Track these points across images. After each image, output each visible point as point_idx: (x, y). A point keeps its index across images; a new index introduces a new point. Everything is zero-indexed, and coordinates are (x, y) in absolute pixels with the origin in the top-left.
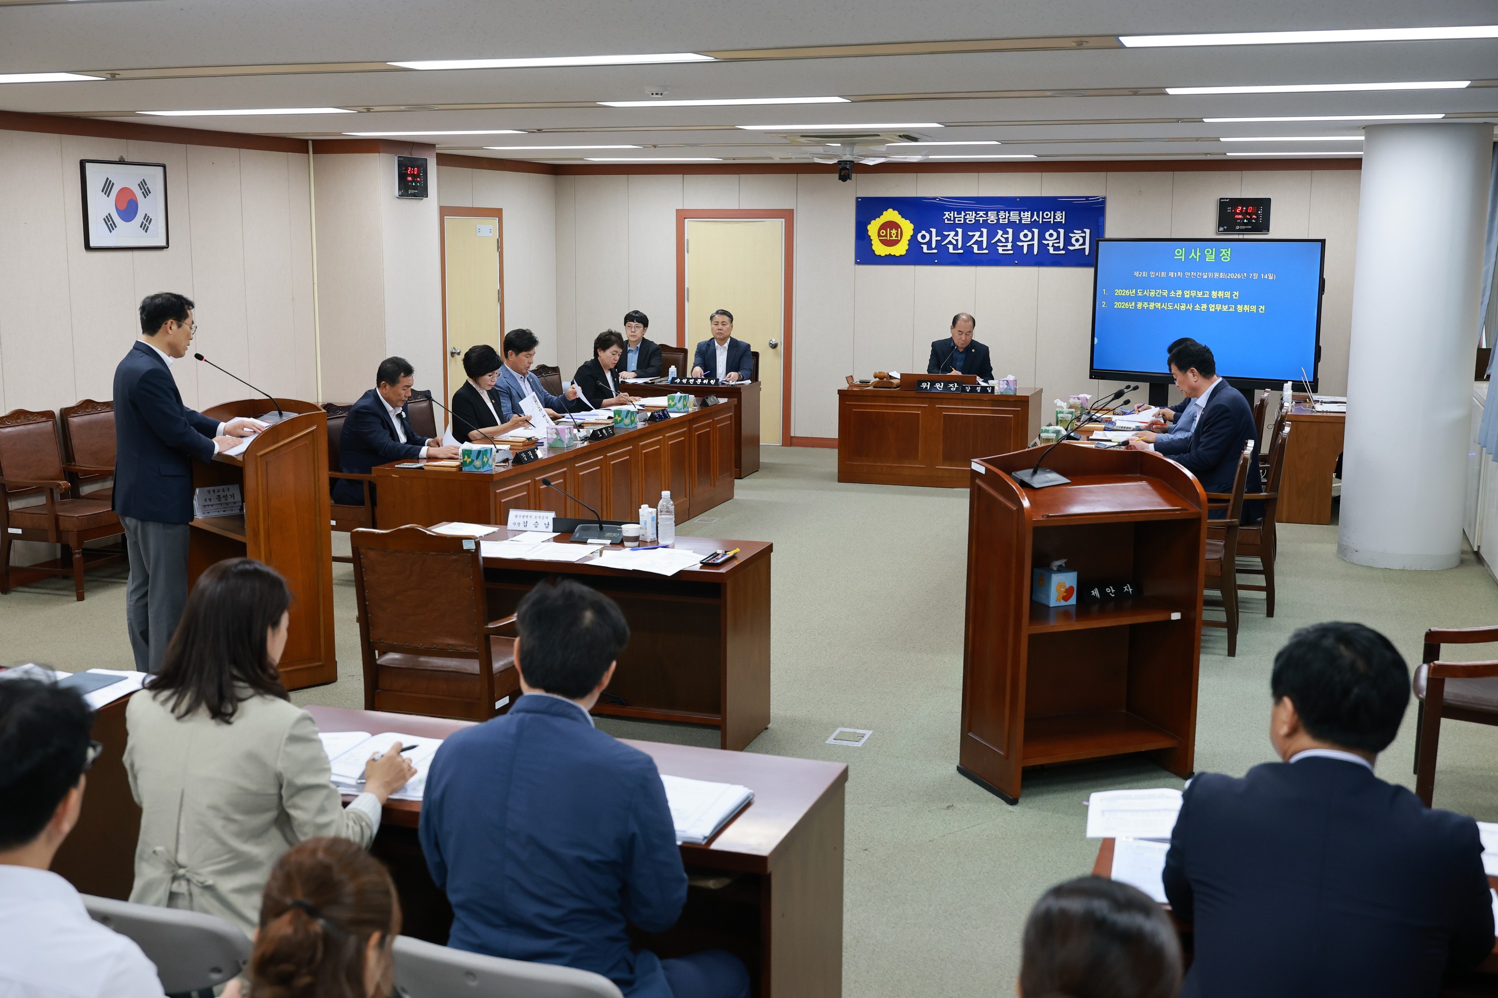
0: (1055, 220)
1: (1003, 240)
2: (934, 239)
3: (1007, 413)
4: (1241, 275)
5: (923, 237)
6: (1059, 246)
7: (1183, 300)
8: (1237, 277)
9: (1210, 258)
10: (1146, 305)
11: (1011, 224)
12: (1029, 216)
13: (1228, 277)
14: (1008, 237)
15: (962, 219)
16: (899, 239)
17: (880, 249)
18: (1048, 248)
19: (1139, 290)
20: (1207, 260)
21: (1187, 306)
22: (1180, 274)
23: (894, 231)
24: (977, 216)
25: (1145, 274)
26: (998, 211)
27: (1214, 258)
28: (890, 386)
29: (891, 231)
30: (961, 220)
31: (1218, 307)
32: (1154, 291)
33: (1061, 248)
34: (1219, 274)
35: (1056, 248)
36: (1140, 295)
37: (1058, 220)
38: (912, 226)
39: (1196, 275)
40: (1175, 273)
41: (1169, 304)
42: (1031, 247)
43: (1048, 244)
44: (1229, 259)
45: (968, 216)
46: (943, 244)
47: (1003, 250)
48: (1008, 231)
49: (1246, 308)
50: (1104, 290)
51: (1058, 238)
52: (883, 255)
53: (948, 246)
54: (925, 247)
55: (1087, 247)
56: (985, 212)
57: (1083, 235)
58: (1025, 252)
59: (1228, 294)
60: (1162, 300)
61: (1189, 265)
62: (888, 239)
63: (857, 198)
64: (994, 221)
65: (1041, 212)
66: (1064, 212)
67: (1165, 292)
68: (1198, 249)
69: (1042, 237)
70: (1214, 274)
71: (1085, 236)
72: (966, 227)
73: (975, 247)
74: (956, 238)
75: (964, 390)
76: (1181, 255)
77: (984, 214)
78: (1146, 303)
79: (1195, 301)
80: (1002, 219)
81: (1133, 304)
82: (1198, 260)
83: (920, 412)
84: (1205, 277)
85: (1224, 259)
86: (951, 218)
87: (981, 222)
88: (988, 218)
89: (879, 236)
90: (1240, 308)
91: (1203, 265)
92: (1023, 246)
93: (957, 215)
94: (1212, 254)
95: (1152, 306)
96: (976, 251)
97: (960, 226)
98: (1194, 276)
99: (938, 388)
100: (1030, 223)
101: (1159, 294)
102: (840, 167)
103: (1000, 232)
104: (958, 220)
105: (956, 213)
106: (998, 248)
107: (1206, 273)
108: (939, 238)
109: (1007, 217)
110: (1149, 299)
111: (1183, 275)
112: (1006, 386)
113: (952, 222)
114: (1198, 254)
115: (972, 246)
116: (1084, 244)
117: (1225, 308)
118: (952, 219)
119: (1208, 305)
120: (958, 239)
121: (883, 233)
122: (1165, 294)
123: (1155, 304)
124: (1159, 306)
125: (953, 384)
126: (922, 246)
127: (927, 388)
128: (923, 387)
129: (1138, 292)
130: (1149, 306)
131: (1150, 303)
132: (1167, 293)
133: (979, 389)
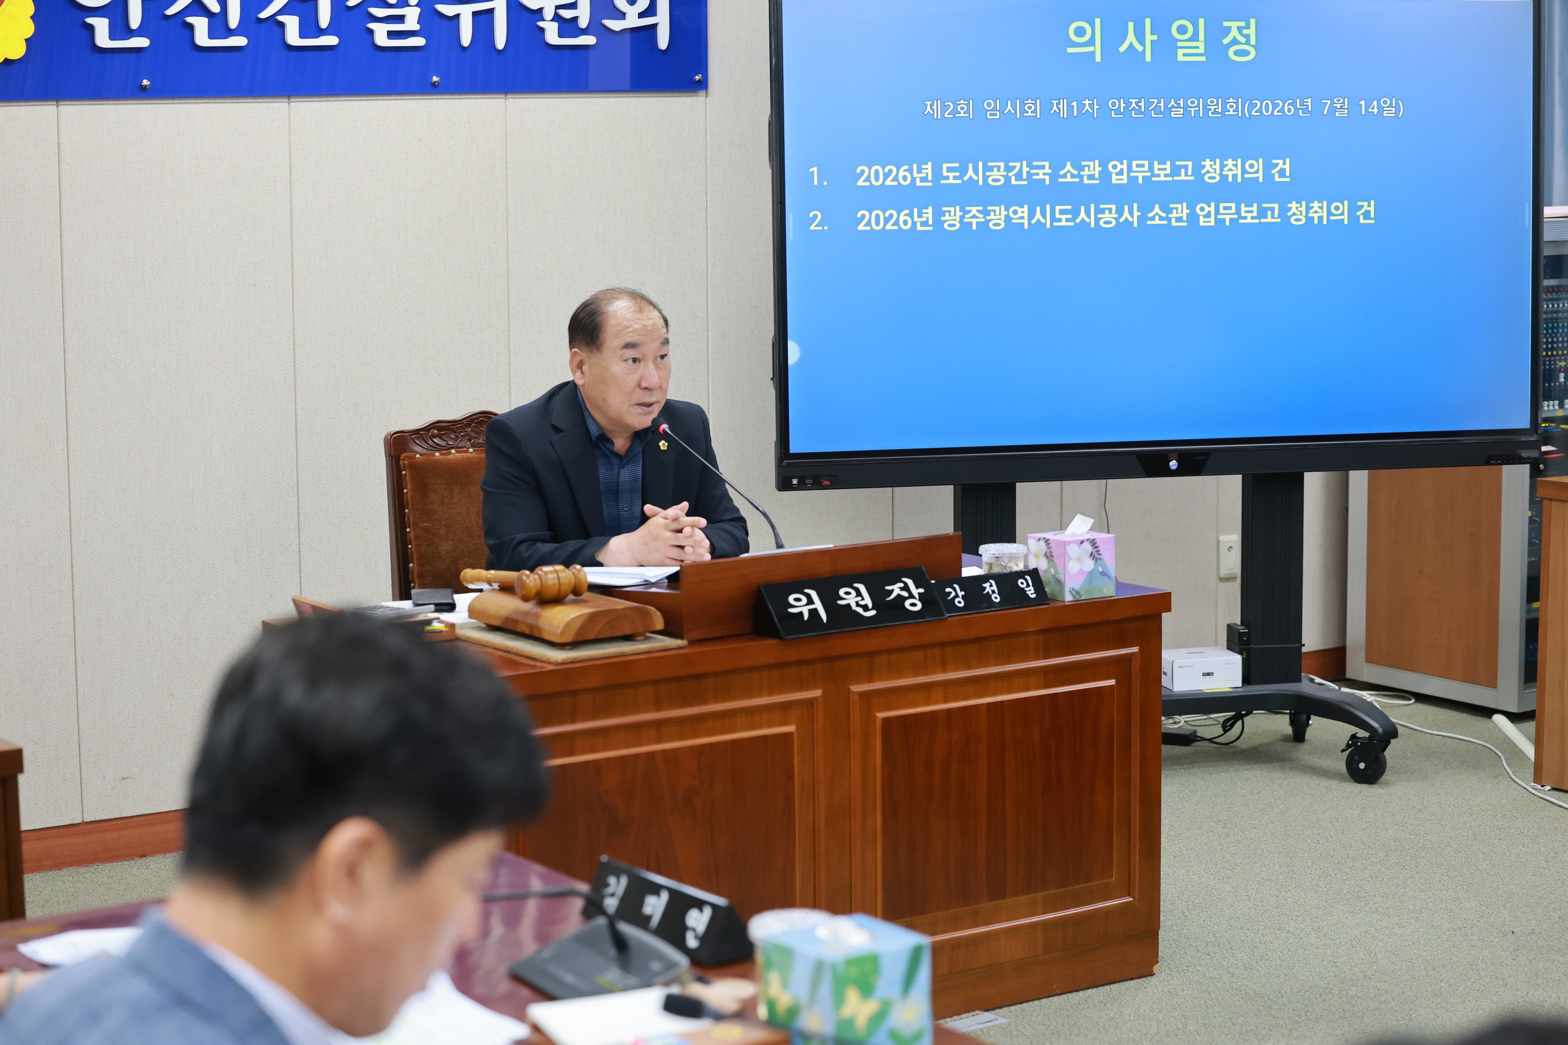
3: (1099, 673)
4: (1294, 104)
6: (575, 19)
7: (1104, 192)
8: (1282, 110)
9: (1191, 49)
13: (1254, 113)
18: (541, 24)
19: (945, 166)
20: (1181, 58)
21: (1120, 212)
22: (1092, 106)
25: (964, 109)
27: (1202, 50)
31: (1228, 212)
32: (1002, 164)
33: (583, 23)
34: (1225, 104)
35: (568, 26)
36: (951, 181)
39: (1147, 108)
41: (1058, 208)
42: (483, 21)
43: (541, 10)
44: (1253, 53)
46: (170, 12)
47: (391, 35)
49: (1318, 210)
50: (815, 169)
54: (101, 26)
55: (662, 19)
58: (466, 38)
59: (1256, 169)
60: (1033, 194)
61: (1120, 72)
67: (1043, 167)
68: (1148, 21)
70: (1205, 105)
73: (291, 23)
76: (1091, 42)
78: (974, 210)
79: (1146, 194)
81: (929, 212)
82: (1148, 58)
84: (1177, 113)
85: (1237, 53)
90: (1297, 212)
91: (1165, 74)
92: (457, 16)
94: (1195, 37)
95: (997, 217)
96: (293, 36)
98: (1138, 112)
99: (860, 610)
101: (1019, 176)
106: (371, 26)
107: (1181, 102)
110: (986, 196)
111: (1104, 108)
114: (1149, 37)
115: (281, 18)
116: (652, 9)
117: (1249, 215)
119: (1192, 207)
122: (1043, 174)
123: (1007, 209)
124: (1022, 218)
125: (901, 585)
126: (89, 20)
127: (814, 612)
128: (801, 613)
129: (945, 173)
130: (988, 218)
131: (989, 208)
132: (1050, 171)
133: (993, 592)
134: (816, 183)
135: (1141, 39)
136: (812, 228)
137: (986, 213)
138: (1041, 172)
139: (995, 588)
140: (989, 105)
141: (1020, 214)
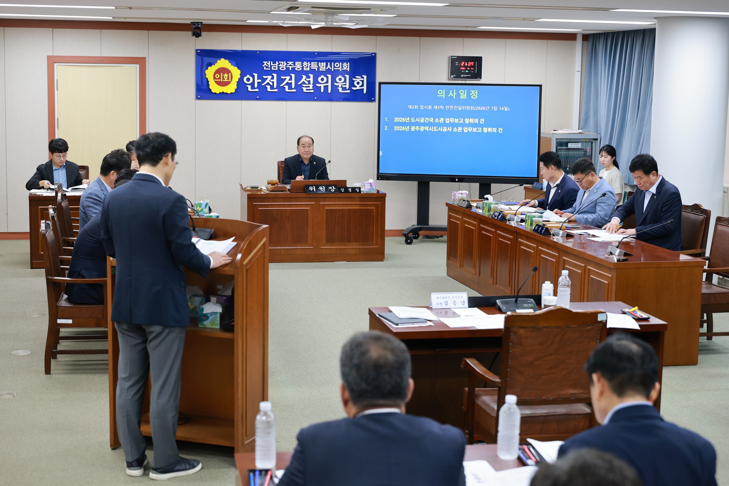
0: (343, 69)
1: (307, 82)
2: (256, 81)
3: (371, 206)
4: (485, 108)
5: (248, 80)
6: (346, 87)
7: (444, 124)
8: (483, 109)
9: (463, 96)
10: (417, 128)
11: (312, 71)
12: (325, 65)
13: (476, 109)
14: (310, 81)
15: (277, 67)
16: (230, 81)
17: (215, 88)
18: (338, 88)
19: (412, 118)
20: (461, 98)
21: (447, 128)
22: (442, 107)
23: (226, 75)
24: (288, 65)
25: (416, 107)
26: (302, 62)
27: (466, 96)
28: (284, 190)
29: (224, 75)
30: (275, 68)
31: (470, 129)
32: (423, 118)
33: (347, 88)
34: (470, 107)
35: (344, 89)
36: (413, 121)
37: (345, 69)
38: (239, 72)
39: (454, 108)
40: (439, 107)
41: (434, 127)
42: (326, 87)
43: (338, 85)
44: (477, 97)
45: (281, 65)
46: (263, 85)
47: (307, 90)
48: (310, 76)
49: (490, 130)
50: (386, 118)
51: (345, 81)
52: (218, 92)
53: (266, 86)
54: (249, 87)
55: (365, 88)
56: (293, 62)
57: (362, 79)
58: (322, 91)
59: (476, 121)
60: (430, 124)
61: (448, 100)
62: (222, 81)
63: (197, 50)
64: (299, 69)
65: (333, 63)
66: (349, 63)
67: (432, 119)
68: (454, 90)
69: (333, 81)
70: (466, 107)
71: (363, 80)
72: (279, 73)
73: (287, 87)
74: (272, 80)
75: (341, 192)
76: (443, 94)
77: (292, 63)
78: (417, 127)
79: (453, 125)
80: (306, 67)
81: (408, 127)
82: (454, 98)
83: (308, 208)
84: (460, 109)
85: (473, 97)
87: (290, 69)
88: (295, 66)
89: (215, 78)
90: (485, 130)
91: (458, 101)
92: (321, 86)
93: (273, 64)
94: (464, 94)
95: (422, 129)
96: (287, 90)
97: (275, 72)
98: (452, 108)
99: (322, 190)
100: (325, 70)
101: (427, 121)
102: (194, 27)
103: (304, 77)
104: (274, 68)
105: (272, 62)
106: (303, 88)
107: (461, 107)
108: (260, 81)
109: (309, 66)
110: (420, 124)
111: (445, 108)
112: (370, 187)
113: (269, 69)
114: (455, 93)
115: (284, 86)
116: (362, 85)
117: (475, 130)
118: (269, 67)
119: (463, 128)
120: (273, 82)
121: (217, 76)
122: (432, 120)
123: (424, 127)
124: (427, 129)
125: (332, 187)
126: (247, 86)
127: (313, 190)
128: (311, 190)
129: (412, 120)
130: (420, 129)
131: (420, 127)
132: (433, 120)
133: (350, 190)
134: (386, 121)
135: (453, 94)
136: (385, 129)
137: (420, 128)
138: (431, 120)
139: (351, 189)
140: (421, 106)
141: (427, 128)
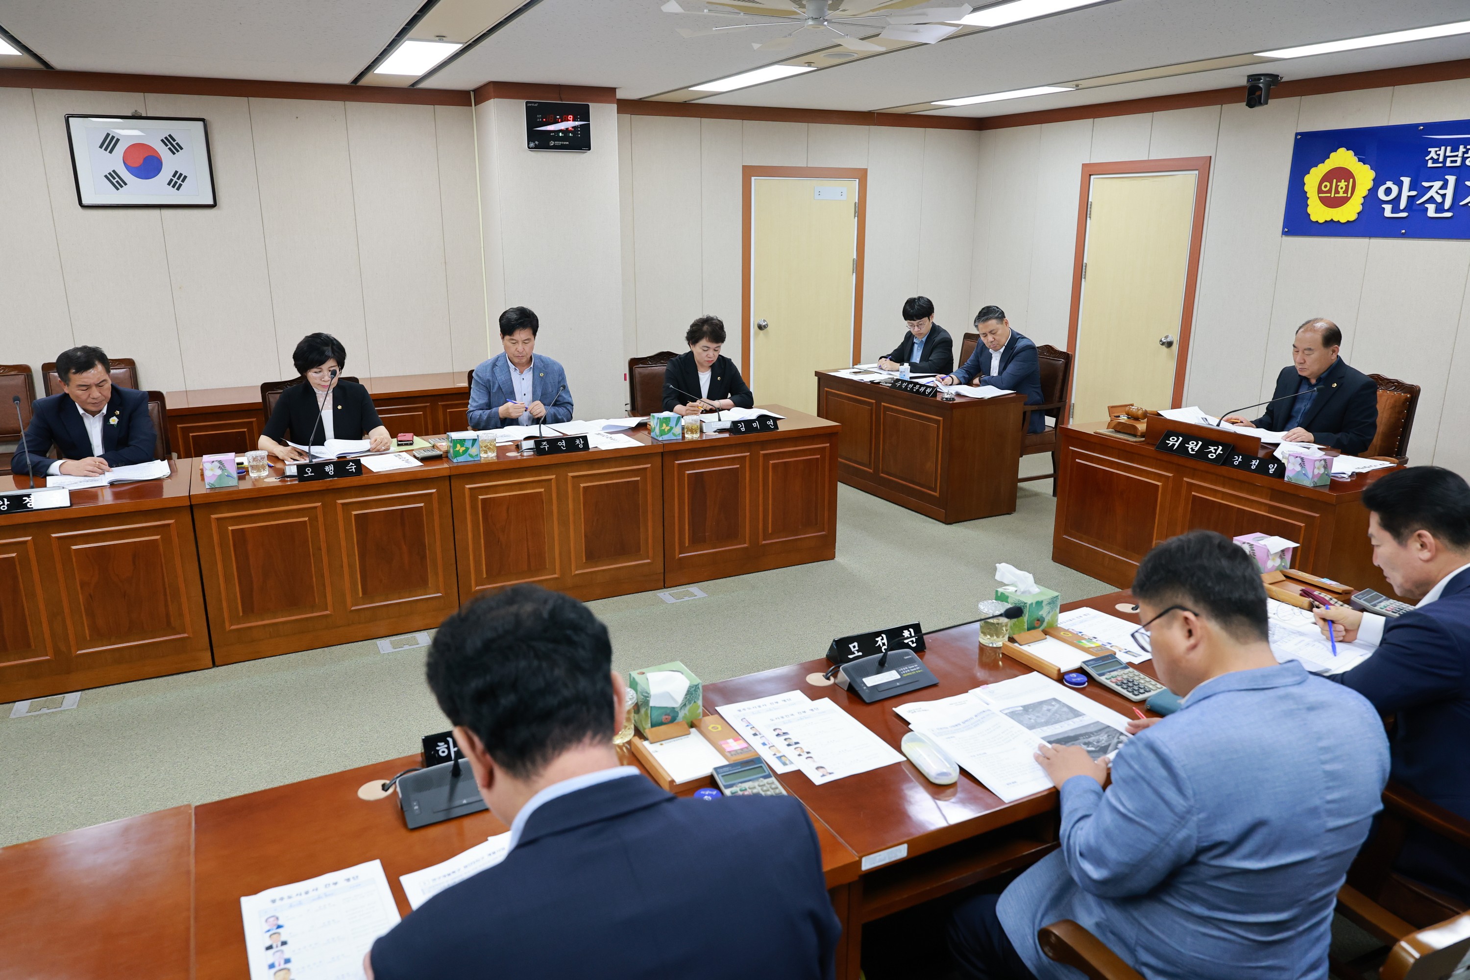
2: (1406, 193)
5: (1388, 191)
15: (1459, 160)
16: (1349, 195)
17: (1318, 212)
23: (1343, 184)
29: (1339, 184)
30: (1456, 161)
38: (1372, 175)
45: (1468, 154)
46: (1418, 202)
52: (1321, 221)
53: (1426, 205)
54: (1388, 208)
62: (1333, 196)
63: (1298, 134)
72: (1464, 172)
74: (1442, 192)
75: (1230, 463)
83: (1160, 484)
86: (1438, 159)
89: (1320, 191)
93: (1451, 152)
97: (1452, 170)
99: (1190, 450)
104: (1452, 162)
105: (1449, 148)
108: (1414, 193)
113: (1440, 165)
118: (1441, 160)
120: (1445, 195)
126: (1383, 206)
